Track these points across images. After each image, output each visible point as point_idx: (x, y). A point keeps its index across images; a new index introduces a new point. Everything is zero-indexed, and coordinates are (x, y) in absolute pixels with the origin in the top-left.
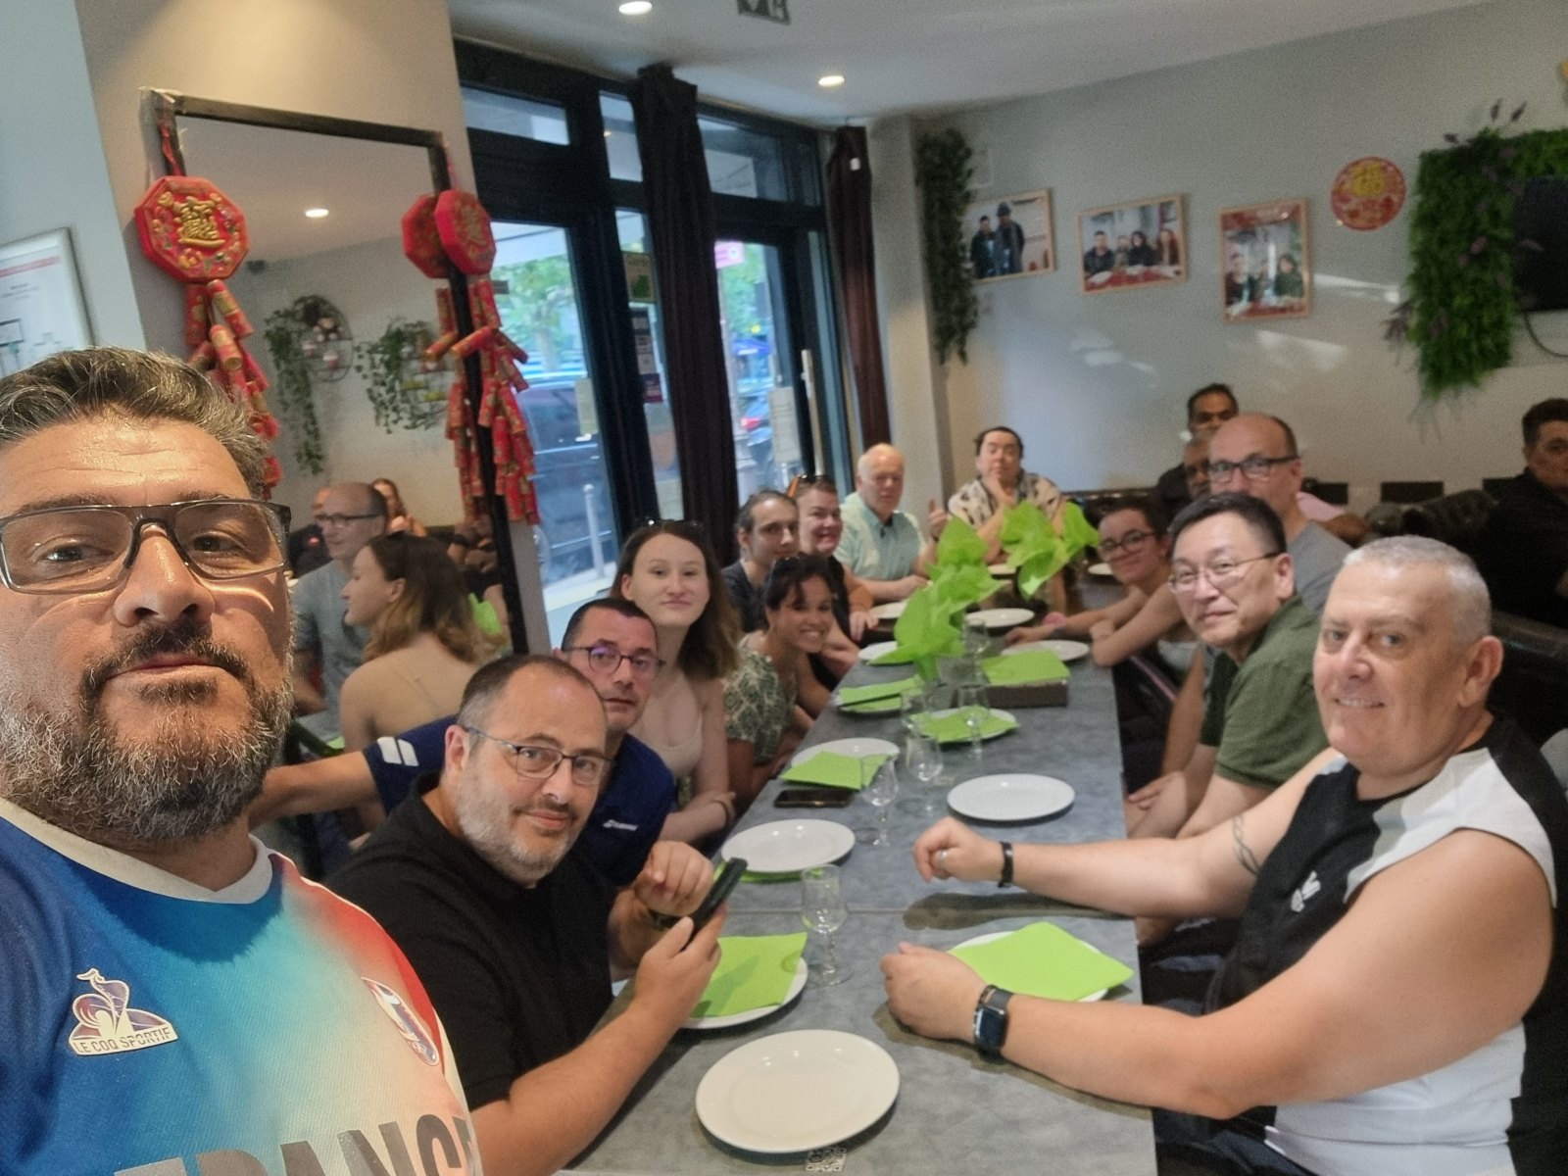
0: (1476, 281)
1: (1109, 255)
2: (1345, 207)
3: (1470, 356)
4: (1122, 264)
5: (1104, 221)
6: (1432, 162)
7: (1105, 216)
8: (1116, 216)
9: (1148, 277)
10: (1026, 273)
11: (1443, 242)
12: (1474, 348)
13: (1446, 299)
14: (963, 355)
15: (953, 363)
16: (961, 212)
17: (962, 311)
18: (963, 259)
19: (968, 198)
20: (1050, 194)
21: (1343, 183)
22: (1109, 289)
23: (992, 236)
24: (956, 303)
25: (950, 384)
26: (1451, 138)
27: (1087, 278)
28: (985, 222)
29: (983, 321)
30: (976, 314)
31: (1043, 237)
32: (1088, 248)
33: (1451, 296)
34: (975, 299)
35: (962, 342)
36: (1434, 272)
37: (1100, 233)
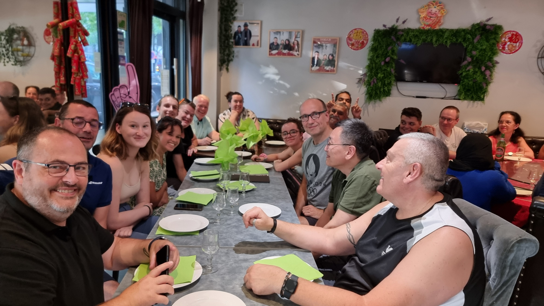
0: (385, 70)
1: (278, 45)
2: (350, 42)
3: (380, 92)
4: (281, 49)
5: (277, 34)
6: (378, 33)
7: (278, 33)
8: (282, 33)
9: (289, 54)
10: (251, 46)
11: (377, 57)
12: (382, 90)
13: (376, 74)
14: (227, 69)
15: (224, 71)
16: (232, 23)
17: (229, 55)
18: (231, 38)
19: (234, 19)
20: (261, 22)
21: (351, 35)
22: (277, 56)
23: (241, 33)
24: (227, 52)
25: (222, 78)
26: (384, 26)
27: (270, 51)
28: (239, 28)
29: (235, 59)
30: (233, 57)
31: (258, 36)
32: (271, 42)
33: (378, 74)
34: (233, 52)
35: (228, 65)
36: (374, 65)
37: (276, 38)
